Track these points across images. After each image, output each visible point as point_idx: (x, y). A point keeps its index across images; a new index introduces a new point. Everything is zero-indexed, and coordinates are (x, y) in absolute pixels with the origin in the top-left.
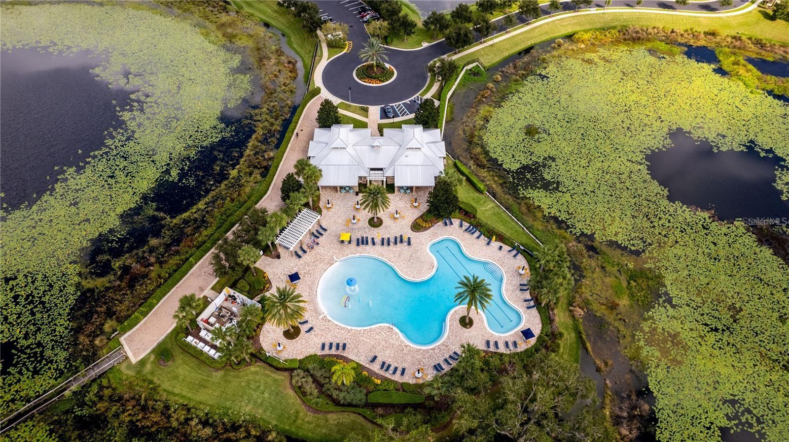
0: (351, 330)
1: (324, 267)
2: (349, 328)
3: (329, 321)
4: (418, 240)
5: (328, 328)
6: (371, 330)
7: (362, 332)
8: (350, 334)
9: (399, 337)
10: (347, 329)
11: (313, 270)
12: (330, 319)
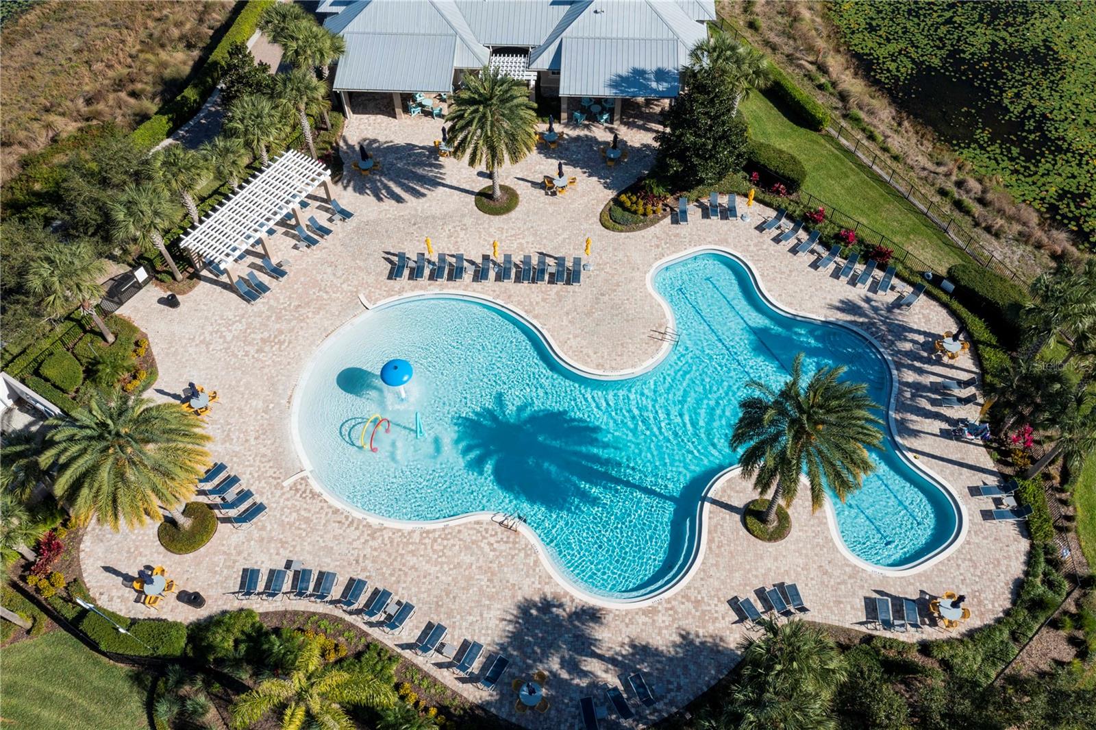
0: (382, 529)
1: (326, 323)
2: (374, 521)
3: (314, 495)
4: (620, 255)
5: (308, 520)
6: (446, 534)
7: (416, 538)
8: (375, 544)
9: (536, 562)
10: (369, 526)
11: (291, 331)
12: (317, 488)
